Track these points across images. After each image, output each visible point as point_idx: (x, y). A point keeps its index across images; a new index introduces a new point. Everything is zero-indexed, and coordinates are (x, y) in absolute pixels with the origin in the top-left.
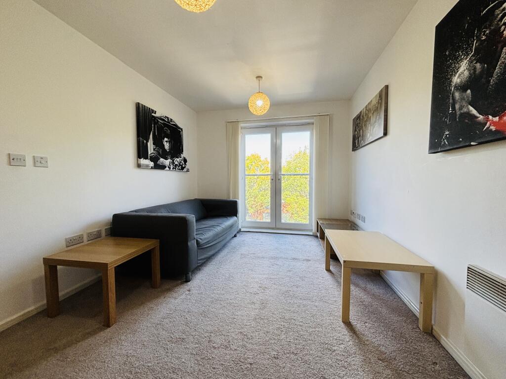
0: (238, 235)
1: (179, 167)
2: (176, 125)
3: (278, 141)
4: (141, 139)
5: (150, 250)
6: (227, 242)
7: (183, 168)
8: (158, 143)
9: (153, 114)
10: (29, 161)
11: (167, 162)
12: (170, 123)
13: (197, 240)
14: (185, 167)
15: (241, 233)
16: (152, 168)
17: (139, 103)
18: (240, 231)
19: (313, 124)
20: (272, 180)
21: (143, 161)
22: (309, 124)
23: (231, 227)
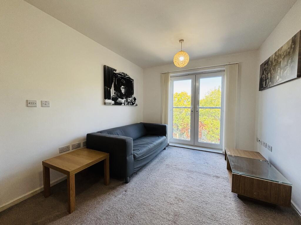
0: (167, 148)
1: (131, 103)
2: (129, 78)
3: (197, 84)
4: (106, 87)
5: (103, 160)
6: (159, 154)
7: (133, 104)
8: (117, 89)
9: (114, 72)
10: (39, 104)
11: (123, 101)
12: (125, 76)
13: (134, 155)
14: (135, 103)
15: (169, 147)
16: (113, 104)
17: (105, 65)
18: (168, 145)
19: (224, 71)
20: (192, 111)
21: (107, 101)
22: (221, 71)
23: (161, 143)
